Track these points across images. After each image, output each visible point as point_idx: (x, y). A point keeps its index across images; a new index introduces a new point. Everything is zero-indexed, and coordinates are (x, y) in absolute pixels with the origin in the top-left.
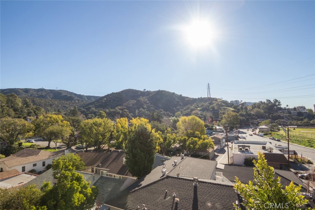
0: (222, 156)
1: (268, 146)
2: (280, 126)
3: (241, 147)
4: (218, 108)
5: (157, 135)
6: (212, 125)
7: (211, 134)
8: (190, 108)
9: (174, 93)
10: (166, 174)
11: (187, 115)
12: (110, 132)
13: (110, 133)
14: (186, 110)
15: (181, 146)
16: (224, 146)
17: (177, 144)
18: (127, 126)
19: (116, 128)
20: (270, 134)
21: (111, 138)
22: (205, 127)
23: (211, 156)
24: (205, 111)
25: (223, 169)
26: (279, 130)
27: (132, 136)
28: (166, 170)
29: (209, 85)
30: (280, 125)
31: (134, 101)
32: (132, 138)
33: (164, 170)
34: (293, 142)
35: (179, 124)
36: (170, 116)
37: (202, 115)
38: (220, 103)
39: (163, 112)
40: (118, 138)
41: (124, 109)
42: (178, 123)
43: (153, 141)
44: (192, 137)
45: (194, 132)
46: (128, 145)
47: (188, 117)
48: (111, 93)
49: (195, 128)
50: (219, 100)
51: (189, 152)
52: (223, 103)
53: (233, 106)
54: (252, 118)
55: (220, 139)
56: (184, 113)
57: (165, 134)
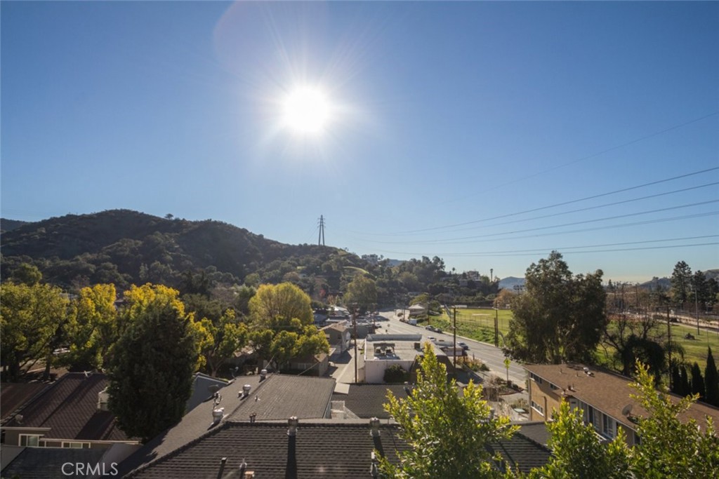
0: (343, 368)
1: (422, 342)
2: (442, 306)
3: (379, 348)
4: (338, 268)
5: (201, 327)
6: (325, 304)
7: (322, 323)
8: (281, 265)
9: (244, 231)
10: (222, 420)
11: (275, 281)
12: (56, 323)
13: (57, 326)
14: (270, 270)
15: (257, 350)
16: (348, 346)
17: (247, 349)
18: (112, 306)
19: (76, 311)
20: (427, 320)
21: (56, 341)
22: (312, 307)
23: (322, 370)
24: (312, 273)
25: (347, 393)
26: (441, 313)
27: (133, 331)
28: (223, 408)
29: (322, 219)
30: (443, 303)
31: (137, 241)
32: (132, 337)
33: (220, 411)
34: (461, 334)
35: (256, 302)
36: (232, 283)
37: (305, 281)
38: (342, 258)
39: (216, 273)
40: (81, 339)
41: (106, 261)
42: (252, 299)
43: (192, 341)
44: (284, 331)
45: (289, 320)
46: (113, 356)
47: (277, 286)
48: (64, 215)
49: (290, 311)
50: (341, 252)
51: (275, 365)
52: (348, 258)
53: (367, 266)
54: (400, 291)
55: (340, 332)
56: (267, 278)
57: (221, 325)
